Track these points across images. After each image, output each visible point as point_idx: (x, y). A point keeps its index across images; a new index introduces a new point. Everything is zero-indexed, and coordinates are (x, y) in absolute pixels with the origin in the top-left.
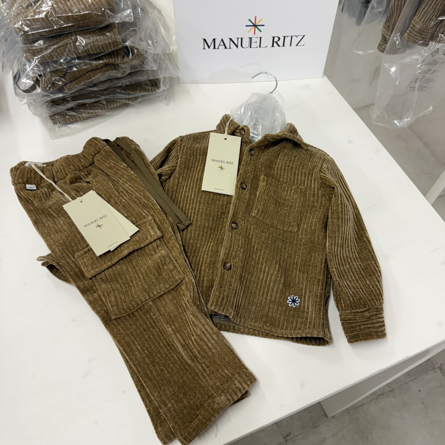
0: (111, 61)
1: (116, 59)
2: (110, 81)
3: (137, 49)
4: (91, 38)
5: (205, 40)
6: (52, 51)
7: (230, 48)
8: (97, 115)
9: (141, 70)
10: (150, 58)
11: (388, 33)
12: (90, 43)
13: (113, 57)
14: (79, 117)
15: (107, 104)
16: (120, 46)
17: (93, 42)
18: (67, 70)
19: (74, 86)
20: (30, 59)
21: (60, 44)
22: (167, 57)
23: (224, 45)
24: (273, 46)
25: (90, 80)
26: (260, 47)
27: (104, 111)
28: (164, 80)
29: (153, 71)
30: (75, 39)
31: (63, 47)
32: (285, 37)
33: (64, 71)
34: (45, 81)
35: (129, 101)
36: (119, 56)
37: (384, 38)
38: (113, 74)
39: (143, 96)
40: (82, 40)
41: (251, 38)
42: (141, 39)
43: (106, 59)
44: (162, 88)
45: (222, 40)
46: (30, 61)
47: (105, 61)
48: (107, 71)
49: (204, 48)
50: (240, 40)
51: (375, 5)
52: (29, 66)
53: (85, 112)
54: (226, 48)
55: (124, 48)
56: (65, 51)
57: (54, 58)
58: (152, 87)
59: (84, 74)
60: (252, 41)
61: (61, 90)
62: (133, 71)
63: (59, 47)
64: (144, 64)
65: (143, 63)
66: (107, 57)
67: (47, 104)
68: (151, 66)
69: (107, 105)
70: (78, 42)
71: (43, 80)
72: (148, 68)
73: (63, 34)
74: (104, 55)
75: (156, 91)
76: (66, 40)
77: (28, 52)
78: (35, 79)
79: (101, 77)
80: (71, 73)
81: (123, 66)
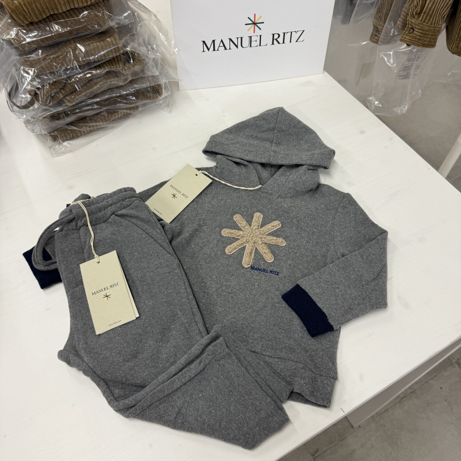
0: (113, 68)
1: (118, 66)
2: (110, 91)
3: (138, 54)
4: (92, 44)
5: (204, 42)
6: (51, 61)
7: (230, 49)
9: (141, 77)
10: (151, 63)
11: (381, 23)
13: (114, 63)
14: (80, 131)
15: (108, 115)
16: (121, 51)
17: (94, 49)
18: (67, 81)
19: (75, 98)
20: (28, 71)
21: (59, 54)
22: (166, 62)
23: (224, 46)
24: (273, 44)
25: (91, 90)
26: (260, 45)
27: (105, 123)
28: (165, 87)
29: (154, 77)
30: (75, 47)
31: (62, 56)
32: (284, 33)
33: (63, 82)
34: (44, 95)
35: (130, 111)
36: (120, 63)
38: (115, 82)
39: (144, 105)
41: (251, 37)
42: (140, 44)
43: (107, 67)
44: (165, 94)
45: (222, 41)
46: (28, 73)
48: (109, 79)
49: (204, 51)
50: (240, 39)
53: (86, 126)
54: (226, 49)
55: (123, 54)
56: (64, 60)
58: (154, 94)
59: (85, 84)
60: (252, 40)
61: (60, 103)
62: (134, 78)
63: (58, 57)
65: (144, 68)
66: (108, 64)
67: (46, 119)
68: (153, 71)
69: (108, 117)
70: (78, 50)
71: (42, 94)
72: (149, 74)
73: (61, 43)
74: (104, 62)
75: (158, 98)
76: (65, 49)
77: (25, 64)
78: (33, 93)
79: (102, 86)
80: (71, 84)
81: (125, 73)
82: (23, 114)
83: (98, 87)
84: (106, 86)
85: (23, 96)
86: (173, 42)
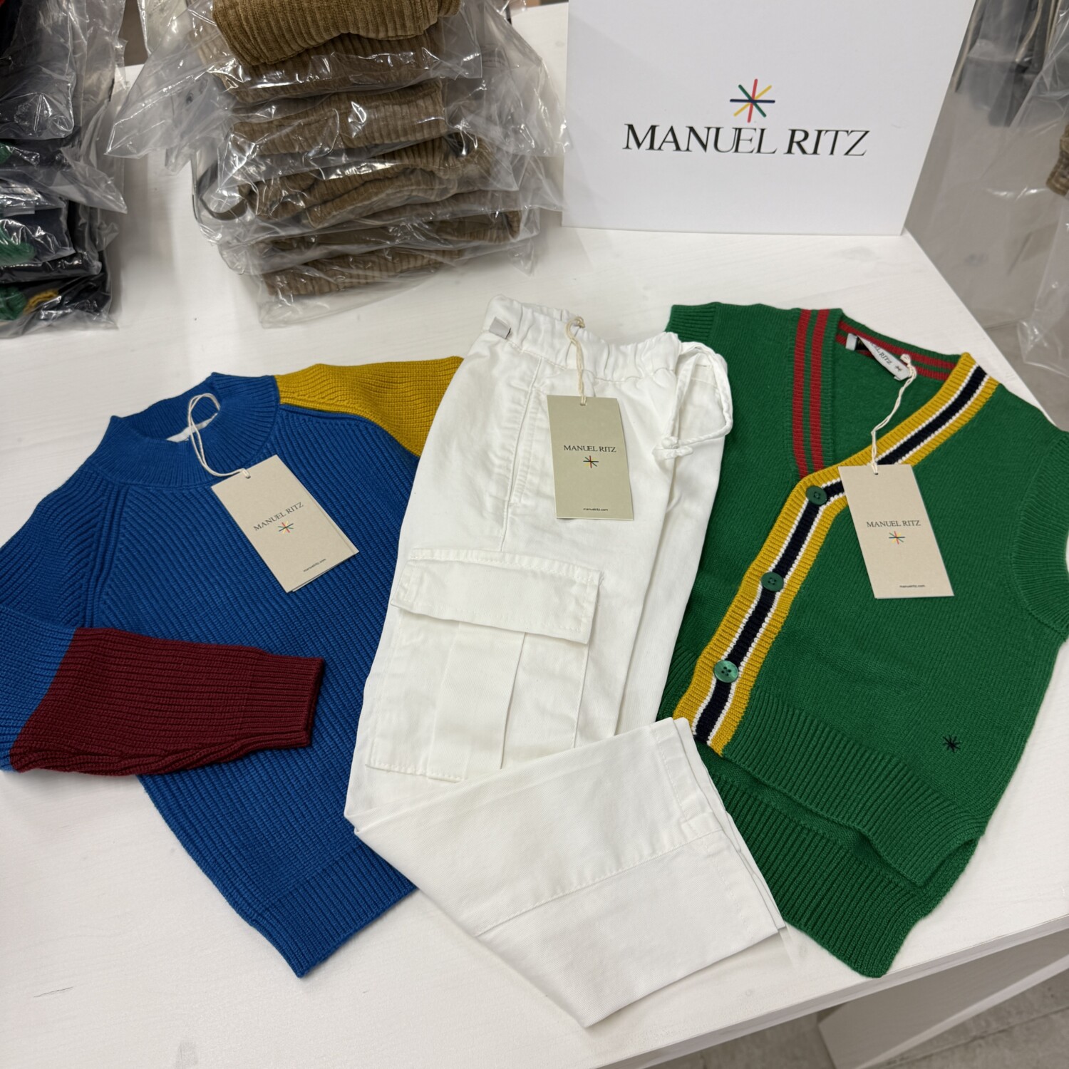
0: (420, 163)
1: (430, 160)
2: (409, 209)
3: (480, 141)
4: (383, 110)
5: (631, 127)
6: (293, 132)
7: (688, 150)
8: (367, 283)
9: (480, 190)
10: (506, 163)
12: (377, 120)
13: (424, 153)
14: (329, 282)
15: (393, 259)
16: (443, 131)
17: (385, 118)
18: (320, 175)
19: (329, 213)
20: (243, 145)
21: (312, 118)
22: (541, 165)
23: (676, 141)
25: (367, 203)
27: (385, 274)
28: (528, 218)
29: (507, 194)
30: (346, 108)
31: (317, 125)
33: (314, 178)
34: (266, 197)
35: (444, 257)
36: (437, 153)
37: (1064, 160)
38: (419, 192)
39: (476, 249)
40: (361, 112)
42: (489, 119)
43: (408, 157)
44: (523, 234)
45: (671, 130)
46: (241, 150)
47: (406, 162)
48: (407, 185)
49: (627, 147)
50: (713, 131)
51: (1048, 81)
52: (241, 160)
53: (343, 274)
54: (678, 148)
55: (450, 136)
56: (320, 133)
57: (295, 148)
58: (501, 231)
59: (356, 189)
61: (297, 219)
62: (464, 190)
63: (309, 124)
64: (489, 174)
65: (488, 172)
66: (410, 153)
67: (262, 246)
68: (506, 181)
69: (394, 263)
70: (352, 115)
71: (263, 194)
72: (499, 186)
73: (322, 96)
74: (405, 149)
75: (509, 239)
76: (326, 110)
77: (239, 130)
78: (245, 191)
79: (392, 197)
80: (327, 184)
81: (443, 177)
82: (217, 230)
83: (382, 199)
84: (399, 197)
85: (225, 193)
86: (563, 127)
